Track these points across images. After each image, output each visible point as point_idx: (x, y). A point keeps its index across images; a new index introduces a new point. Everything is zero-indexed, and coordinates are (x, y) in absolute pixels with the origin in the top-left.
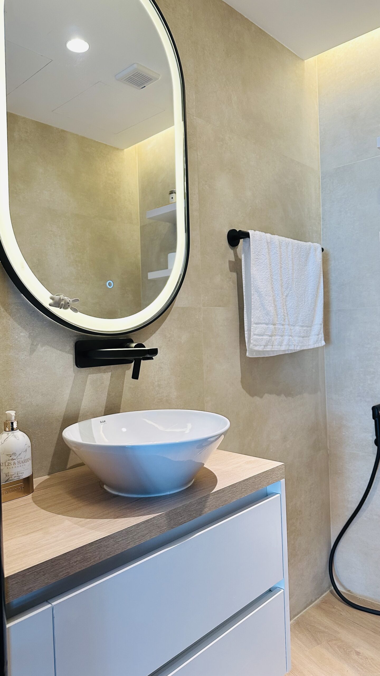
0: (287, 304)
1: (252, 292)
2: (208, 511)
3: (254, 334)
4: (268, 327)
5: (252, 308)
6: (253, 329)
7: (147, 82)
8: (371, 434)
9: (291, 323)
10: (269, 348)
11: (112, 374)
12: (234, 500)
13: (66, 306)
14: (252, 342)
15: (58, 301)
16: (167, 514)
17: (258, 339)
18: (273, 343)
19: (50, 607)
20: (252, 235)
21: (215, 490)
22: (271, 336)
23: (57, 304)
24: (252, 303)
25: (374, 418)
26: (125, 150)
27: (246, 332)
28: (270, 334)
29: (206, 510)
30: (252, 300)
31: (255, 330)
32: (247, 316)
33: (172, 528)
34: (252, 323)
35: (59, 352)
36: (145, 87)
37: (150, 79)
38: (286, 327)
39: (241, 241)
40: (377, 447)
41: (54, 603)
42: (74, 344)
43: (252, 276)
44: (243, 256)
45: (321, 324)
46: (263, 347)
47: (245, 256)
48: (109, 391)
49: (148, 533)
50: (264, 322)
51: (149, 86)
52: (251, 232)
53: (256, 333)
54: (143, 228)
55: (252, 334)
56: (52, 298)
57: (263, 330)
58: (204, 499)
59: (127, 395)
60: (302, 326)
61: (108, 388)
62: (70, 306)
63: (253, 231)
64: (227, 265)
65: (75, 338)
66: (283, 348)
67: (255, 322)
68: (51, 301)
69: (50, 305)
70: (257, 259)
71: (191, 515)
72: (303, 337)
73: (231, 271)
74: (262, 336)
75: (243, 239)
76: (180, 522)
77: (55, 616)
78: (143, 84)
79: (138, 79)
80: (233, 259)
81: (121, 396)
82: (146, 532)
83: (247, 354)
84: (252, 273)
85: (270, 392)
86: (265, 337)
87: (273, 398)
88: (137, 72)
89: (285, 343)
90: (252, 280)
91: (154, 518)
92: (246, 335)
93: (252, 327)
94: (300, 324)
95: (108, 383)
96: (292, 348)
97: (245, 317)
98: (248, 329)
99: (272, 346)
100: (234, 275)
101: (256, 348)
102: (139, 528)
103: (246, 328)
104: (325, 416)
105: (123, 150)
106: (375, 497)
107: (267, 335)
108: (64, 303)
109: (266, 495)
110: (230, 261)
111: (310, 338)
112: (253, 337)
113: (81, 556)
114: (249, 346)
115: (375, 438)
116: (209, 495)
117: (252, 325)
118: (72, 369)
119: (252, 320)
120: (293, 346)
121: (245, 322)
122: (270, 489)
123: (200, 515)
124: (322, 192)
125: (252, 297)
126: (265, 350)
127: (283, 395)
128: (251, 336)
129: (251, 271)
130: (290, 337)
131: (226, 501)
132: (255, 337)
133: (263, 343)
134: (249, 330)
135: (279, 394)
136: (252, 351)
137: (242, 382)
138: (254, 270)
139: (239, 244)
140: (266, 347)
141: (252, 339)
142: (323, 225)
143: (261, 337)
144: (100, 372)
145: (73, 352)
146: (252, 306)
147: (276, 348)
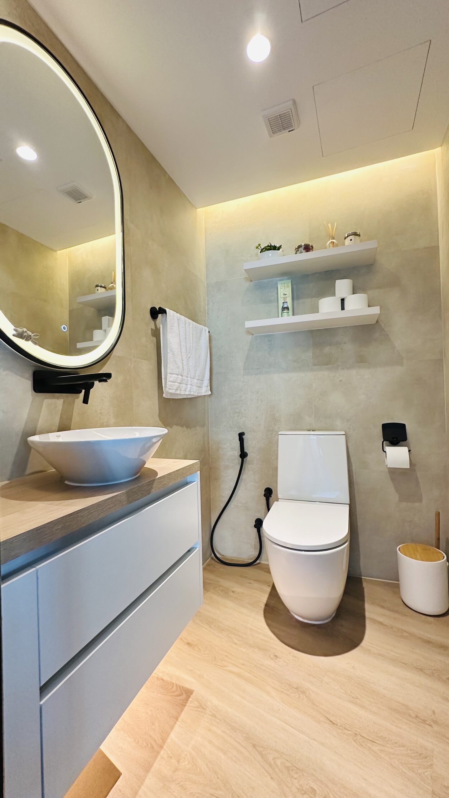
0: (189, 363)
1: (168, 351)
2: (155, 492)
3: (169, 381)
4: (178, 377)
5: (168, 362)
6: (168, 377)
7: (83, 198)
8: (237, 452)
9: (192, 377)
10: (178, 392)
11: (64, 401)
12: (171, 484)
13: (28, 338)
14: (167, 386)
15: (21, 332)
16: (127, 493)
17: (171, 385)
18: (181, 388)
19: (34, 570)
20: (168, 311)
21: (157, 478)
22: (180, 383)
23: (20, 336)
24: (168, 359)
25: (240, 441)
26: (58, 252)
27: (163, 380)
28: (179, 381)
29: (153, 490)
30: (168, 357)
31: (170, 378)
32: (164, 370)
33: (131, 503)
34: (168, 373)
35: (19, 377)
36: (81, 203)
37: (86, 197)
38: (189, 378)
39: (160, 315)
40: (241, 459)
41: (38, 567)
42: (32, 373)
43: (168, 340)
44: (161, 326)
45: (209, 380)
46: (174, 390)
47: (163, 327)
48: (61, 415)
49: (113, 507)
50: (176, 373)
51: (84, 202)
52: (167, 310)
53: (171, 380)
54: (71, 312)
55: (168, 381)
56: (15, 330)
57: (175, 379)
58: (151, 483)
59: (76, 418)
60: (198, 380)
61: (60, 411)
62: (32, 339)
63: (169, 309)
64: (150, 331)
65: (34, 368)
66: (187, 393)
67: (170, 373)
68: (15, 333)
69: (14, 335)
70: (171, 329)
71: (143, 493)
72: (199, 387)
73: (152, 336)
74: (175, 382)
75: (161, 314)
76: (136, 498)
77: (39, 577)
78: (80, 199)
79: (76, 195)
80: (154, 328)
81: (71, 419)
82: (111, 506)
83: (164, 395)
84: (168, 338)
85: (177, 425)
86: (176, 384)
87: (179, 428)
88: (76, 189)
89: (188, 390)
90: (168, 343)
91: (118, 495)
92: (163, 382)
93: (168, 376)
94: (197, 378)
95: (61, 408)
96: (192, 393)
97: (162, 369)
98: (164, 378)
99: (181, 390)
100: (155, 339)
101: (171, 391)
102: (106, 502)
103: (163, 377)
104: (208, 443)
105: (56, 251)
106: (239, 491)
107: (177, 382)
108: (26, 334)
109: (187, 484)
110: (152, 329)
111: (202, 388)
112: (168, 383)
113: (62, 525)
114: (165, 389)
115: (240, 453)
116: (154, 480)
117: (168, 375)
118: (30, 393)
119: (168, 371)
120: (193, 392)
121: (162, 373)
122: (189, 479)
123: (149, 494)
124: (207, 297)
125: (168, 355)
126: (176, 393)
127: (185, 427)
128: (167, 382)
129: (168, 336)
130: (191, 386)
131: (165, 484)
132: (169, 383)
133: (175, 388)
134: (166, 379)
135: (182, 426)
136: (168, 393)
137: (159, 416)
138: (169, 336)
139: (158, 318)
140: (177, 391)
141: (168, 384)
142: (208, 317)
143: (174, 384)
144: (54, 398)
145: (32, 379)
146: (168, 361)
147: (183, 393)
